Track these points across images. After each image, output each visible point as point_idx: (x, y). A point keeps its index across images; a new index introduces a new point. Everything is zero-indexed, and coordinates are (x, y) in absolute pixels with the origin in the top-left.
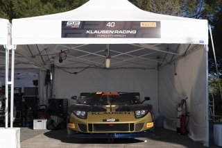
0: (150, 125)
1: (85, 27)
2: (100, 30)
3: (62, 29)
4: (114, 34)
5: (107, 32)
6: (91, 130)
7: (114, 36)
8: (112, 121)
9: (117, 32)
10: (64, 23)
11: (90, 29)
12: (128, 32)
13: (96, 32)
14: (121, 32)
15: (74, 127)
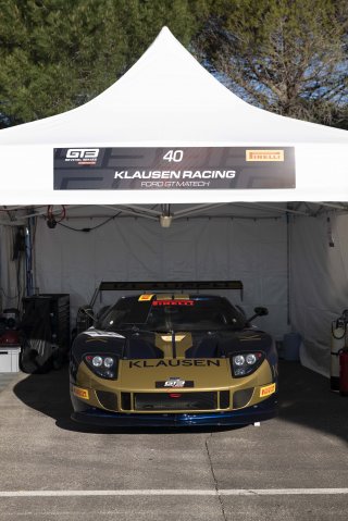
0: (268, 390)
1: (112, 163)
2: (147, 169)
3: (56, 169)
4: (181, 180)
5: (164, 175)
6: (126, 405)
7: (182, 184)
8: (176, 386)
9: (188, 174)
10: (59, 154)
11: (124, 169)
12: (216, 174)
13: (137, 174)
14: (198, 174)
15: (87, 397)
